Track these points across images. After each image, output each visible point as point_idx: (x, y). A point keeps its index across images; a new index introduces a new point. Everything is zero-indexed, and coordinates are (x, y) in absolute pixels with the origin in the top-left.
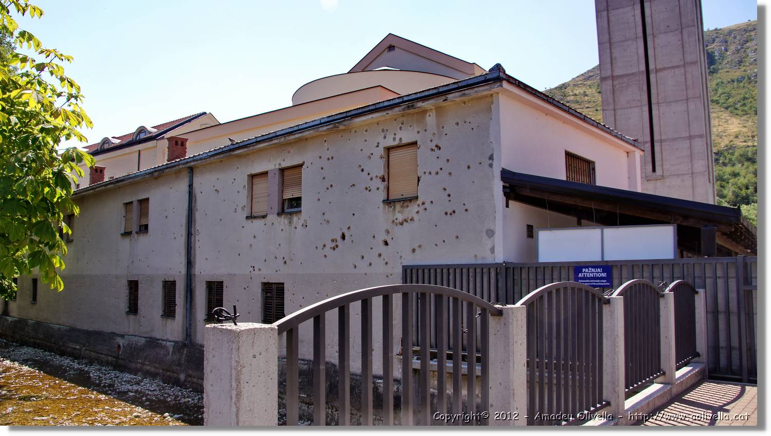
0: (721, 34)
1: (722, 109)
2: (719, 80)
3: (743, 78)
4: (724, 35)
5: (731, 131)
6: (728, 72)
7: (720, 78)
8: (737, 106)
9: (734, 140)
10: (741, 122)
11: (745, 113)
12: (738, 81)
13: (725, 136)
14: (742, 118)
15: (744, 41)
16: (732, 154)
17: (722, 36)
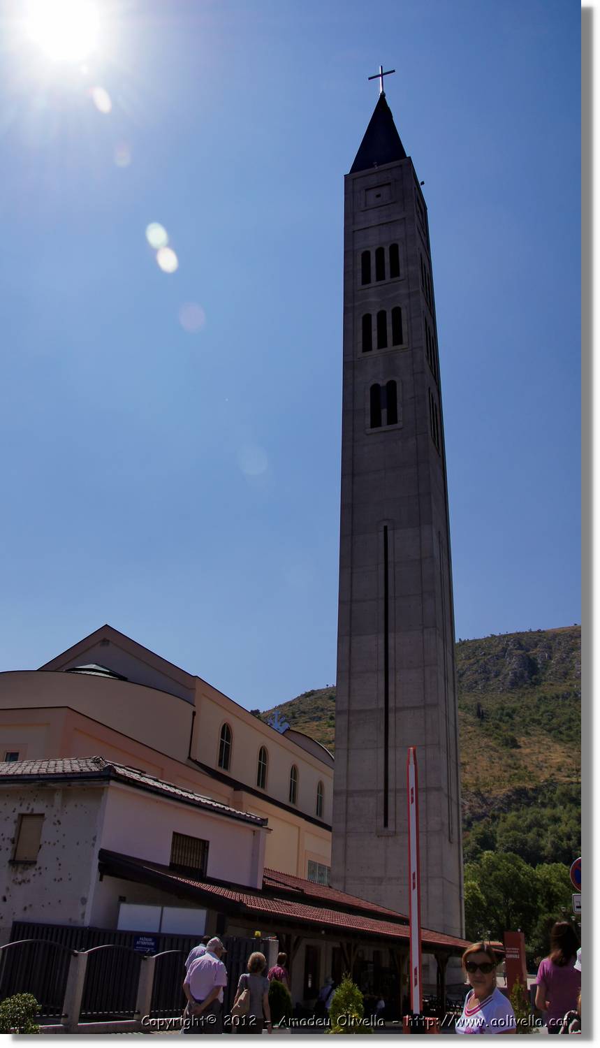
0: (545, 638)
1: (545, 732)
2: (542, 695)
3: (569, 694)
4: (548, 640)
5: (554, 761)
6: (552, 685)
7: (543, 692)
8: (561, 729)
9: (556, 773)
10: (565, 750)
11: (570, 739)
12: (563, 697)
13: (546, 767)
14: (567, 745)
15: (569, 649)
16: (553, 792)
17: (545, 640)
